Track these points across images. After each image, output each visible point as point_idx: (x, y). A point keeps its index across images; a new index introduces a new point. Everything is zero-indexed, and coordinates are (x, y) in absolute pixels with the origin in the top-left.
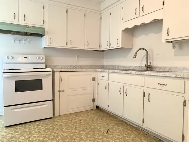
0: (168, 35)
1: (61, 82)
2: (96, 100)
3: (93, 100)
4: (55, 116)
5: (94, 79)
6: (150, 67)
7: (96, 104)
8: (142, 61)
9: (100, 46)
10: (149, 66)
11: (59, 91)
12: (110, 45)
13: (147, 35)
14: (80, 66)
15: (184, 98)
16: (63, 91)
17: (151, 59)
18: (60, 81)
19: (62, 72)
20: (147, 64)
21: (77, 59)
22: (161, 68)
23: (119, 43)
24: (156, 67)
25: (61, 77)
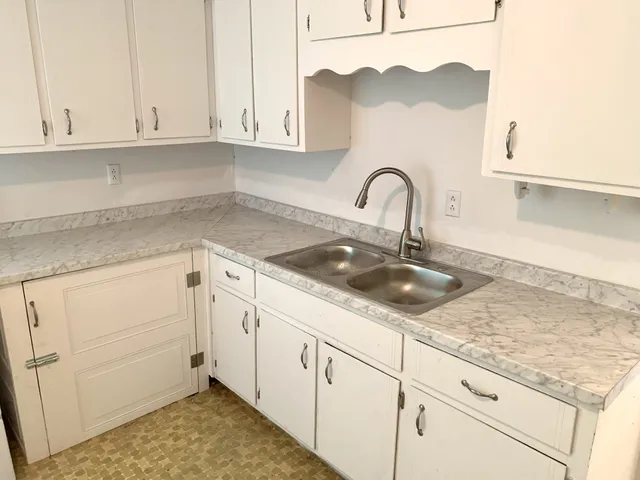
0: (509, 156)
1: (36, 325)
2: (208, 359)
3: (197, 360)
4: (29, 462)
5: (194, 280)
6: (419, 249)
7: (207, 369)
8: (386, 208)
9: (213, 123)
10: (416, 244)
11: (34, 364)
12: (256, 127)
13: (410, 104)
14: (128, 207)
15: (567, 469)
16: (52, 359)
17: (423, 210)
18: (33, 322)
19: (37, 283)
20: (409, 230)
21: (109, 180)
22: (462, 256)
23: (293, 130)
24: (442, 247)
25: (32, 304)
